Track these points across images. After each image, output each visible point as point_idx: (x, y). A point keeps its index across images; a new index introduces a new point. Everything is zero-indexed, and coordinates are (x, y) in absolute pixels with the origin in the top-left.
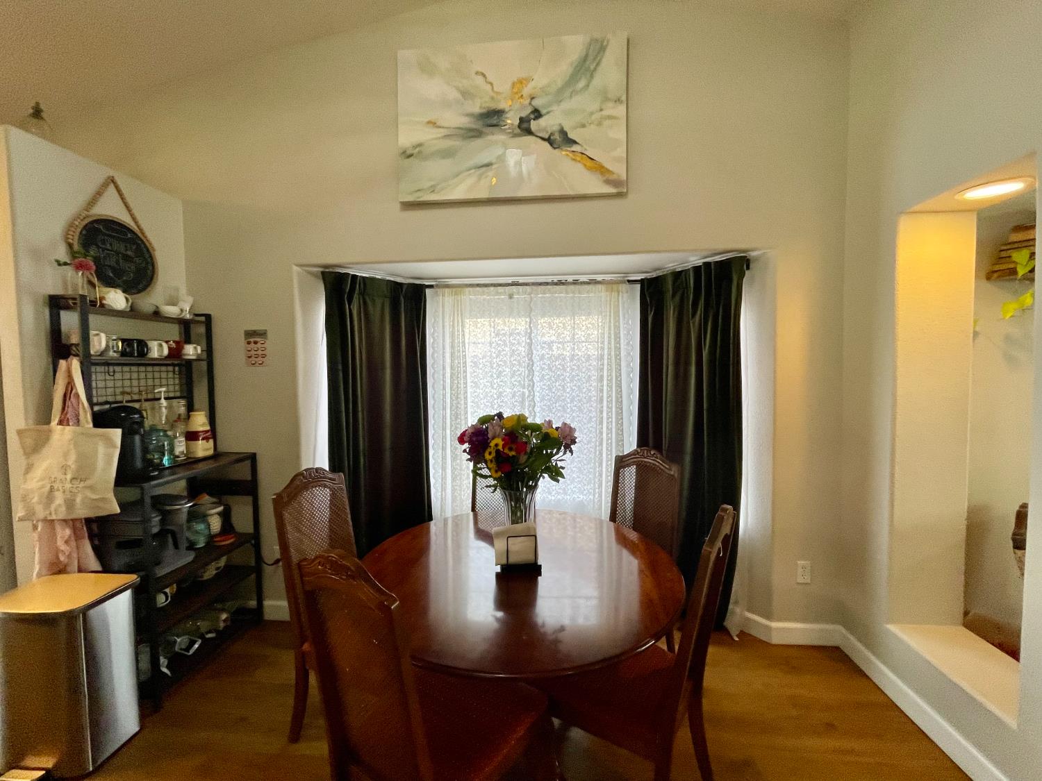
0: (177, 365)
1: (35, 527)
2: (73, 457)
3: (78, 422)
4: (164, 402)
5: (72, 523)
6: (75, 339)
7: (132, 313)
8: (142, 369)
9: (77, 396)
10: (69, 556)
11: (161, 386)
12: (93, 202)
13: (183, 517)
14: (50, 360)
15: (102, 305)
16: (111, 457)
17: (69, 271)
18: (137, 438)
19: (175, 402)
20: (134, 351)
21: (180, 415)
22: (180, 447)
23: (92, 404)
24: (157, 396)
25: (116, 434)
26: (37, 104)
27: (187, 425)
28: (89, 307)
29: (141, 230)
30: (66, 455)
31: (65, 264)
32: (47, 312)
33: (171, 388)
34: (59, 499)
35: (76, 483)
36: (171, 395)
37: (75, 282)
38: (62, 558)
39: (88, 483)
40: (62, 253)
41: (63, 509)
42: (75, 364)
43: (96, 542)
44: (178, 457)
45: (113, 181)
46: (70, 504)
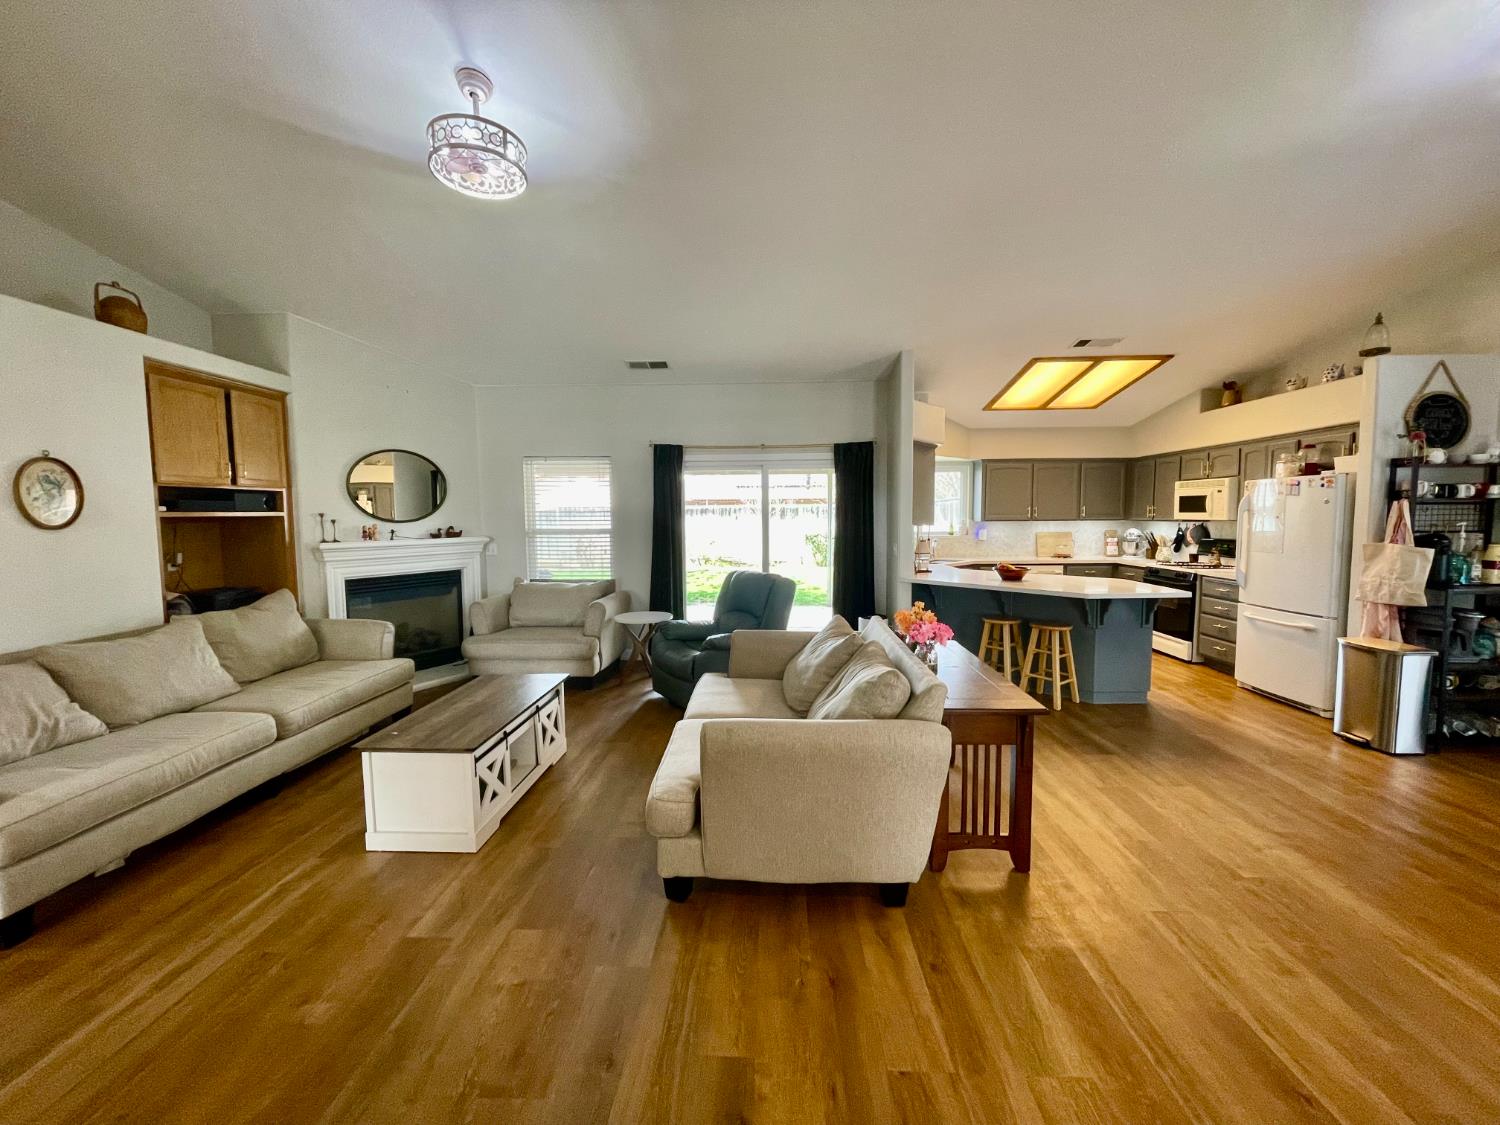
0: (1479, 503)
1: (1365, 606)
2: (1398, 565)
3: (1404, 542)
4: (1463, 534)
5: (1390, 606)
6: (1406, 486)
7: (1450, 463)
8: (1453, 507)
9: (1405, 525)
10: (1385, 629)
11: (1462, 521)
12: (1427, 383)
13: (1475, 626)
14: (1386, 501)
15: (1427, 462)
16: (1424, 568)
17: (1406, 442)
18: (1445, 557)
19: (1473, 536)
20: (1447, 494)
21: (1477, 547)
22: (1477, 571)
23: (1414, 532)
24: (1458, 529)
25: (1431, 552)
26: (1380, 314)
27: (1484, 555)
28: (1418, 463)
29: (1461, 395)
30: (1393, 563)
31: (1404, 436)
32: (1388, 470)
33: (1471, 523)
34: (1385, 590)
35: (1399, 582)
36: (1470, 529)
37: (1410, 448)
38: (1380, 629)
39: (1408, 582)
40: (1401, 430)
41: (1388, 596)
42: (1406, 504)
43: (1404, 626)
44: (1473, 579)
45: (1442, 364)
46: (1392, 595)
